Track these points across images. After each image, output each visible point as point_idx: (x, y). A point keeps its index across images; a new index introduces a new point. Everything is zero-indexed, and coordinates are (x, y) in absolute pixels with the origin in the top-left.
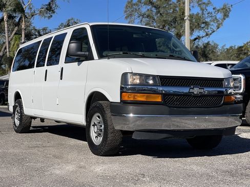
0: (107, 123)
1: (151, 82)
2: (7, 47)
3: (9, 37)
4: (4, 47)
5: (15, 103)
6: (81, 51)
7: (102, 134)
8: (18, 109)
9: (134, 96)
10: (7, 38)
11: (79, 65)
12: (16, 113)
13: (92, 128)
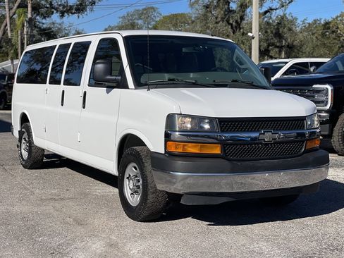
0: (147, 180)
1: (207, 126)
2: (8, 25)
3: (10, 9)
4: (4, 24)
5: (21, 128)
6: (111, 75)
7: (140, 191)
8: (25, 135)
9: (184, 146)
10: (7, 9)
11: (108, 92)
12: (23, 141)
13: (126, 182)
